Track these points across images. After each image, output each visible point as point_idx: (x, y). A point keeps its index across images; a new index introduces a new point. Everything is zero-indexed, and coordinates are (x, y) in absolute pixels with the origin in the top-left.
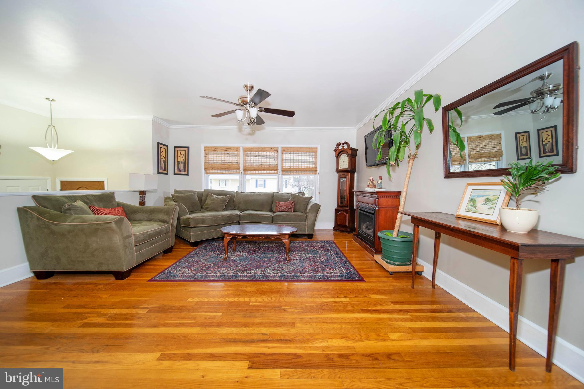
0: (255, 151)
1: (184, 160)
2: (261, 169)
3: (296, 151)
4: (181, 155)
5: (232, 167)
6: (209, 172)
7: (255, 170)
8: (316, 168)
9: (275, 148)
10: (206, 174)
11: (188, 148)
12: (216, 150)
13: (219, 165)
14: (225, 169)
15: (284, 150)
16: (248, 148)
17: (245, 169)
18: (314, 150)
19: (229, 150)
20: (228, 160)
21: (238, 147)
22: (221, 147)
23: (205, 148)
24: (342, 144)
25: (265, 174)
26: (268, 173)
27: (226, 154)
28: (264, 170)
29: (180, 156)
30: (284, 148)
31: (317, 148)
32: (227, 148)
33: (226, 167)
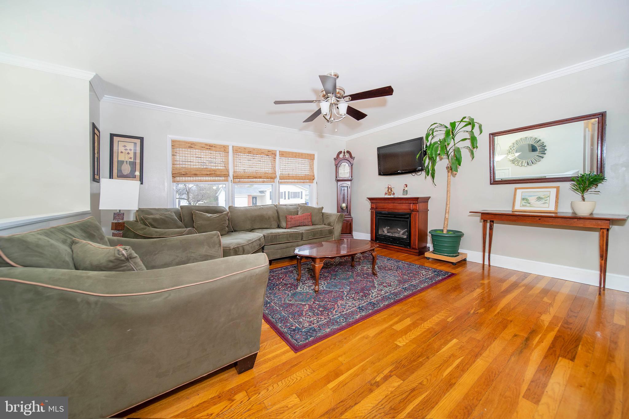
0: (250, 152)
1: (133, 159)
2: (257, 176)
3: (295, 157)
4: (126, 150)
5: (218, 173)
6: (178, 179)
7: (248, 177)
8: (314, 176)
9: (273, 151)
10: (174, 181)
11: (142, 139)
12: (192, 146)
13: (197, 170)
14: (207, 175)
15: (282, 154)
16: (240, 148)
17: (237, 176)
18: (311, 157)
19: (213, 148)
20: (211, 162)
21: (227, 146)
22: (201, 143)
23: (173, 141)
24: (343, 153)
25: (260, 182)
26: (263, 182)
27: (207, 154)
28: (260, 177)
29: (123, 151)
30: (284, 152)
31: (314, 155)
32: (210, 146)
33: (208, 173)
